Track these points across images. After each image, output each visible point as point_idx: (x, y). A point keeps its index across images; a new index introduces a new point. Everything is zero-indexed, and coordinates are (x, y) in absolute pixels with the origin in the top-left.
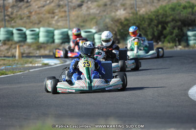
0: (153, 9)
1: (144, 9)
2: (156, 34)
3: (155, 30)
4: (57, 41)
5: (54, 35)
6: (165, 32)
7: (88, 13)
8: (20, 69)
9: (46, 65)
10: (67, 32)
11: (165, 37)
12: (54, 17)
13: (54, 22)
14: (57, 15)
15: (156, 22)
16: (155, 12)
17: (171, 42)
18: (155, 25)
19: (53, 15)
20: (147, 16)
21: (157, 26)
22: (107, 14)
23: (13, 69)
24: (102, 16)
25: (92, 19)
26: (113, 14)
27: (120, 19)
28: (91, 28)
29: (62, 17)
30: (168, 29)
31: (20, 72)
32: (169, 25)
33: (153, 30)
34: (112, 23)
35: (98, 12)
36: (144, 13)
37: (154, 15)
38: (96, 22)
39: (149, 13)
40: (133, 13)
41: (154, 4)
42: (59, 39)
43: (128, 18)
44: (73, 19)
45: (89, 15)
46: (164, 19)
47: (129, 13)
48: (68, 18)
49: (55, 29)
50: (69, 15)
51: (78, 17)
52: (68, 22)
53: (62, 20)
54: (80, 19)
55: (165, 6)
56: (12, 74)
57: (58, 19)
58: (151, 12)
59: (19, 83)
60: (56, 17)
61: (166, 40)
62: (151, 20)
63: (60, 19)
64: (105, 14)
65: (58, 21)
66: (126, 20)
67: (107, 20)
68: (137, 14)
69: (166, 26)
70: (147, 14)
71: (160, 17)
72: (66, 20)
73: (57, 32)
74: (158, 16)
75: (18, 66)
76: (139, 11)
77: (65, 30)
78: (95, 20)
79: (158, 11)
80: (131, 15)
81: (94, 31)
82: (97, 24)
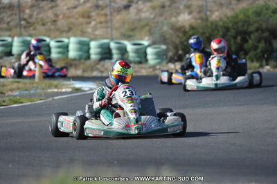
0: (230, 13)
1: (217, 14)
2: (233, 48)
3: (232, 43)
4: (94, 57)
5: (89, 49)
6: (246, 46)
7: (137, 17)
8: (41, 95)
9: (78, 90)
10: (108, 44)
11: (246, 54)
12: (90, 23)
13: (89, 30)
14: (94, 20)
15: (233, 31)
16: (232, 17)
17: (255, 60)
18: (232, 36)
19: (88, 20)
20: (221, 23)
21: (235, 38)
22: (165, 19)
23: (31, 95)
24: (157, 23)
25: (144, 26)
26: (173, 19)
27: (183, 27)
28: (142, 39)
29: (101, 23)
30: (250, 42)
31: (41, 100)
32: (252, 36)
33: (230, 43)
34: (171, 32)
35: (152, 16)
36: (218, 19)
37: (231, 22)
38: (150, 31)
39: (225, 19)
40: (202, 19)
41: (231, 7)
42: (96, 54)
43: (194, 25)
44: (117, 25)
45: (140, 20)
46: (245, 28)
47: (196, 19)
48: (109, 24)
49: (92, 40)
50: (111, 20)
51: (124, 23)
52: (109, 30)
53: (102, 27)
54: (126, 26)
55: (248, 10)
56: (30, 103)
57: (95, 25)
58: (228, 18)
59: (38, 115)
60: (93, 23)
61: (247, 57)
62: (227, 29)
63: (98, 26)
64: (162, 19)
65: (95, 28)
66: (192, 28)
67: (165, 28)
68: (207, 19)
69: (247, 37)
70: (221, 20)
71: (240, 24)
72: (107, 27)
73: (93, 44)
74: (236, 23)
75: (38, 91)
76: (211, 16)
77: (106, 41)
78: (147, 28)
79: (237, 16)
80: (199, 21)
81: (146, 43)
82: (150, 33)
